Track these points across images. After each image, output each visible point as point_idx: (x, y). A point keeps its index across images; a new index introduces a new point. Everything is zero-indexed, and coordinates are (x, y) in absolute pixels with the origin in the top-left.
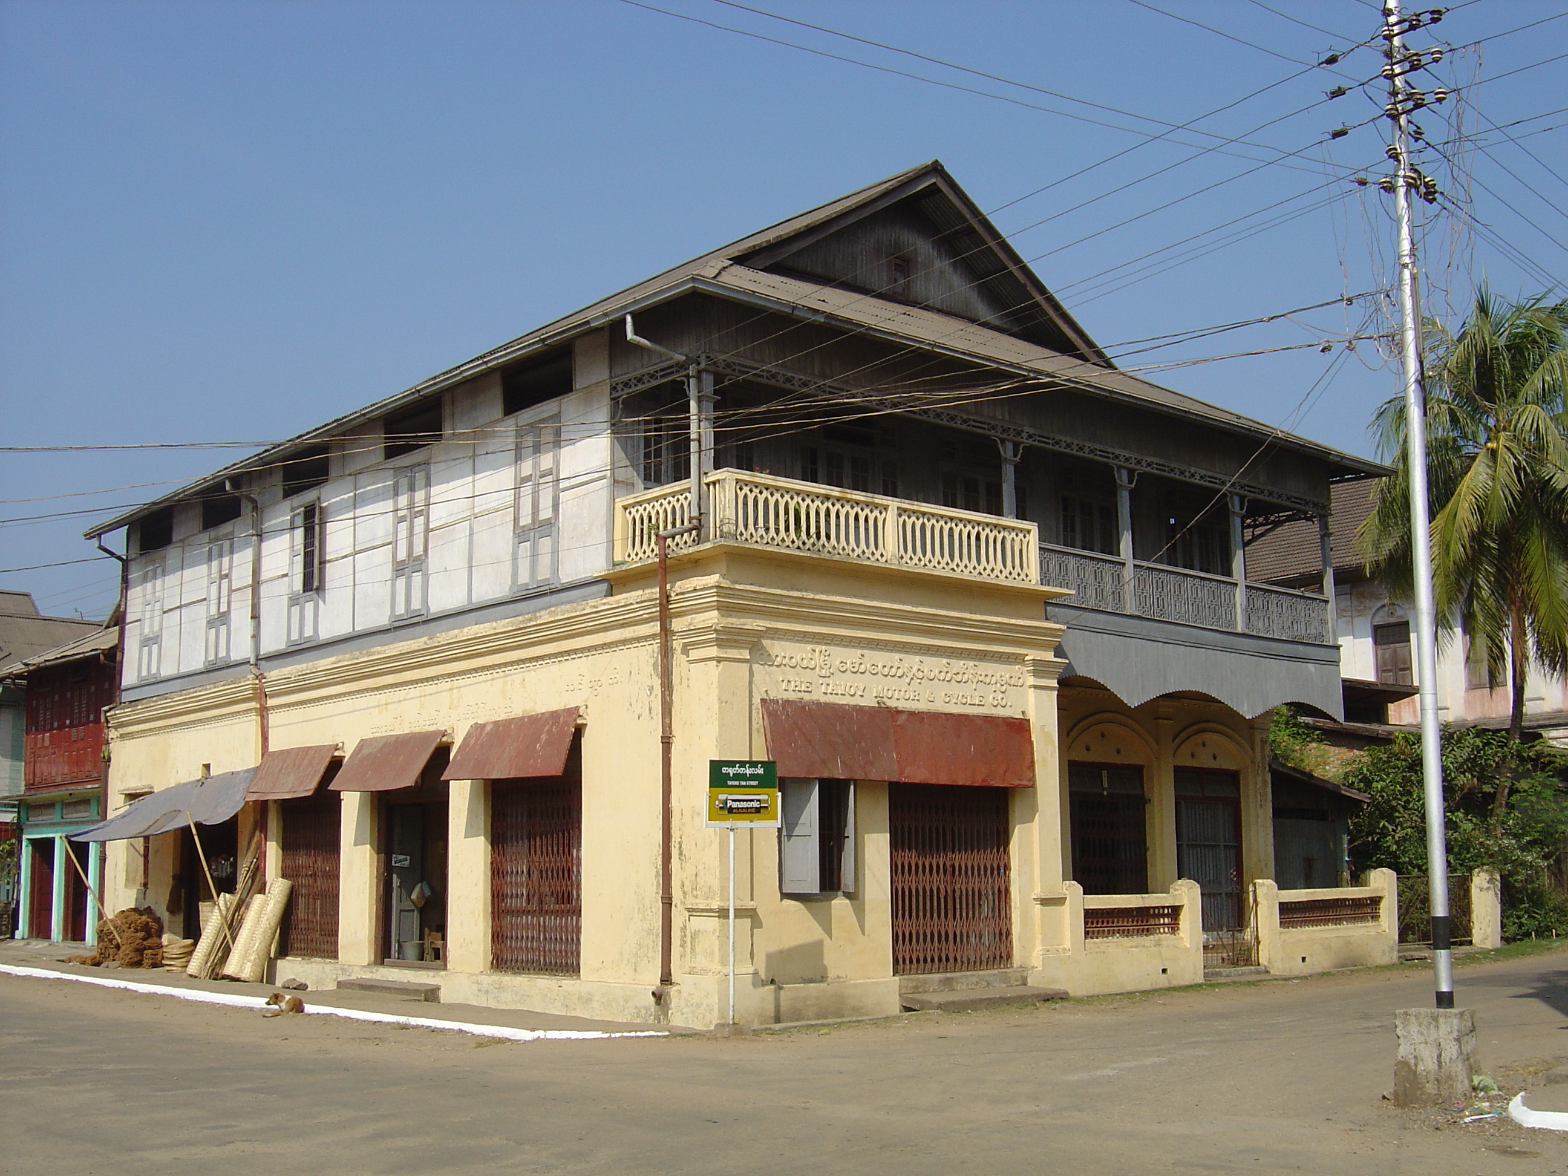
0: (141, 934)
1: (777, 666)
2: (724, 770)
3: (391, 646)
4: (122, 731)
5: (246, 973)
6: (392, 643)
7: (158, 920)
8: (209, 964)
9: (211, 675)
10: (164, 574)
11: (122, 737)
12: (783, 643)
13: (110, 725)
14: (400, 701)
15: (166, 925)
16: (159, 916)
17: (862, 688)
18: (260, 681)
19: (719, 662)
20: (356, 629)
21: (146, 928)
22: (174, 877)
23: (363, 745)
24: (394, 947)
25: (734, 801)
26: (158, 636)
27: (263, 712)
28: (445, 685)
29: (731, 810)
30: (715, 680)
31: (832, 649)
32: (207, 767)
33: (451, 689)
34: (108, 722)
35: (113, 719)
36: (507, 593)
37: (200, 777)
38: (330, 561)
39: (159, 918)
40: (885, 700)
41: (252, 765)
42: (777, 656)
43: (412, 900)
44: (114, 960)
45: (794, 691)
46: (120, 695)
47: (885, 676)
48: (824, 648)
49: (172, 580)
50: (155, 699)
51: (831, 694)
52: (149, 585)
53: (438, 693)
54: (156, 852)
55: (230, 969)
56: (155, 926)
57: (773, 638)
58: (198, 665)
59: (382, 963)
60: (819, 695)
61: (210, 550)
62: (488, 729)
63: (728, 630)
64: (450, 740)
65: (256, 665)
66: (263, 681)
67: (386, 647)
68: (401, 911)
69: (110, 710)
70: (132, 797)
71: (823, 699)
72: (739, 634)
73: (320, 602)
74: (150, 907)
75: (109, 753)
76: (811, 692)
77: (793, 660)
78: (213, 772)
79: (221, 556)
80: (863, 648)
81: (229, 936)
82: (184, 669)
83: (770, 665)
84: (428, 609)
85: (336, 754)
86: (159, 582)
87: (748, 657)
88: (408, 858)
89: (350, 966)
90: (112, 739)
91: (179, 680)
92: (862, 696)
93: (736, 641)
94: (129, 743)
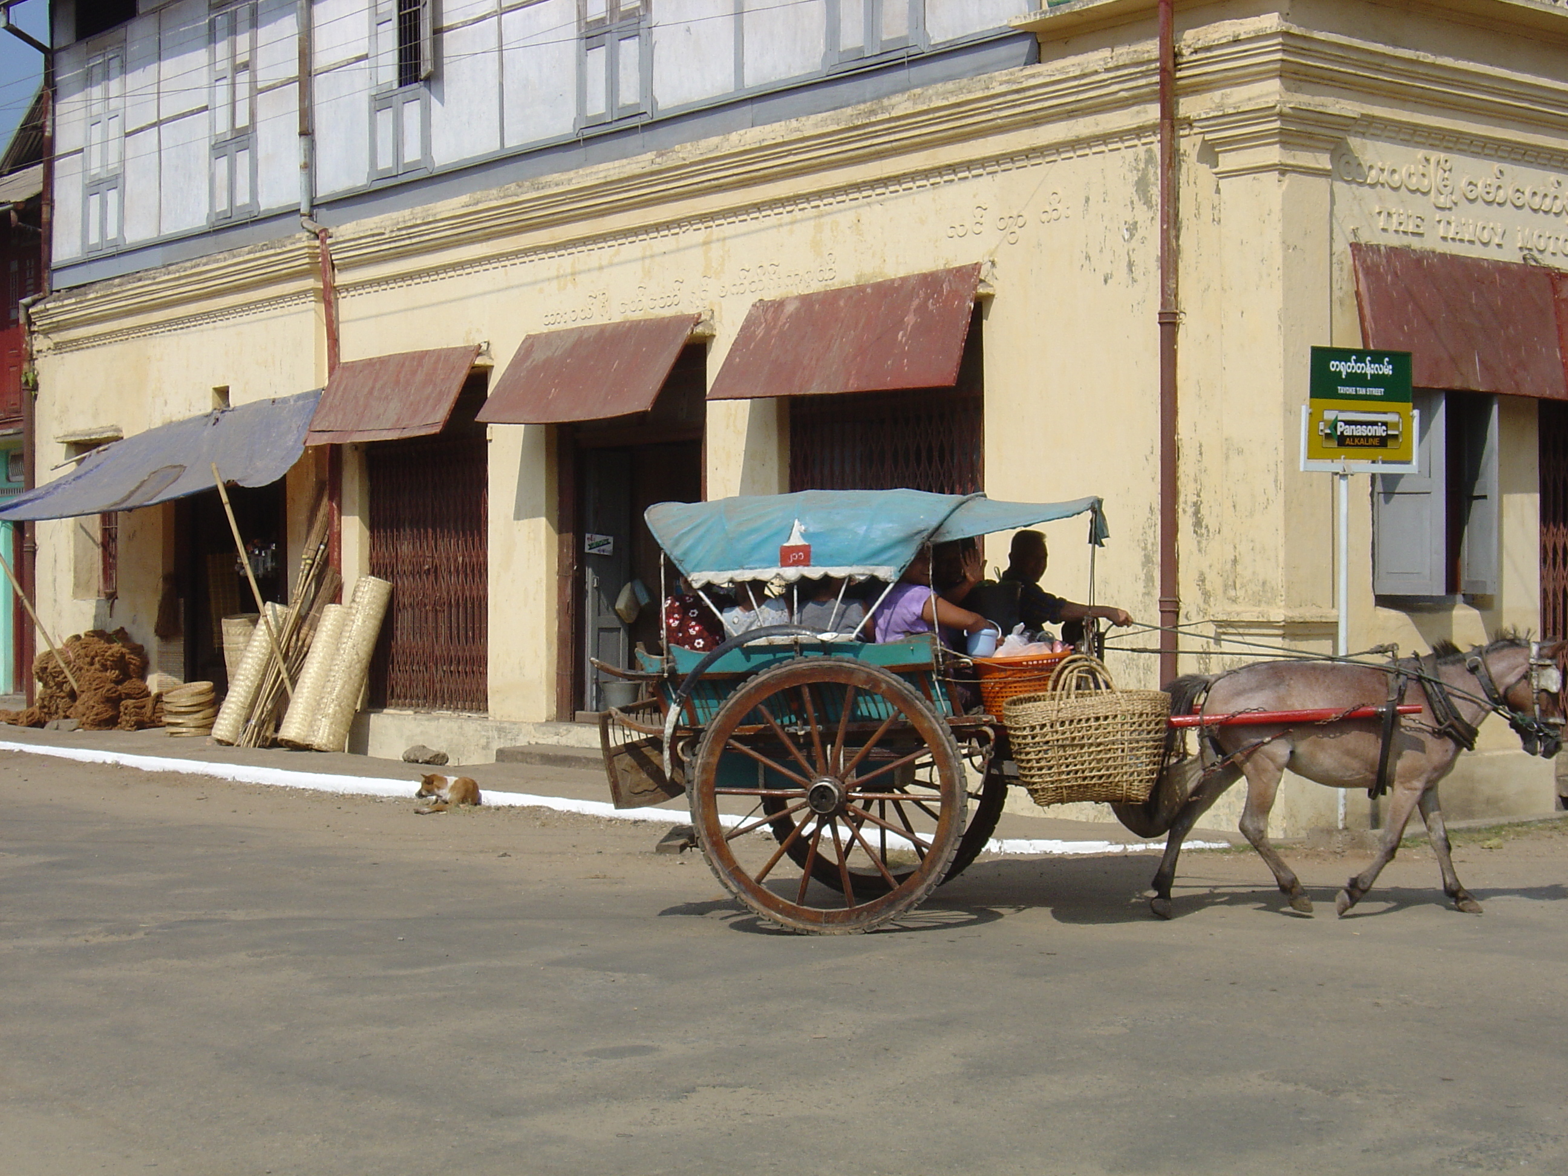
0: (112, 674)
1: (1372, 186)
2: (1335, 366)
3: (581, 171)
4: (57, 337)
5: (322, 734)
6: (579, 167)
7: (139, 650)
8: (253, 722)
9: (222, 237)
10: (124, 70)
11: (59, 347)
12: (1379, 144)
13: (34, 328)
14: (601, 268)
15: (153, 658)
16: (139, 642)
17: (1500, 231)
18: (323, 242)
19: (1283, 173)
20: (507, 145)
21: (120, 663)
22: (166, 578)
23: (532, 345)
24: (590, 690)
25: (1348, 423)
26: (117, 176)
27: (329, 296)
28: (692, 236)
29: (1342, 441)
30: (1277, 207)
31: (1457, 160)
32: (223, 393)
33: (706, 243)
34: (30, 322)
35: (41, 318)
36: (820, 68)
37: (209, 410)
38: (450, 28)
39: (142, 647)
40: (1535, 253)
41: (310, 386)
42: (1371, 167)
43: (616, 613)
44: (66, 717)
45: (1396, 232)
46: (51, 279)
47: (1535, 211)
48: (1443, 156)
49: (139, 79)
50: (117, 281)
51: (1453, 239)
52: (97, 91)
53: (678, 250)
54: (131, 537)
55: (291, 730)
56: (134, 660)
57: (1363, 135)
58: (198, 220)
59: (572, 719)
60: (1432, 242)
61: (212, 25)
62: (790, 308)
63: (1304, 114)
64: (708, 332)
65: (311, 216)
66: (329, 241)
67: (572, 174)
68: (601, 630)
69: (34, 303)
70: (81, 447)
71: (1442, 248)
72: (1318, 123)
73: (434, 102)
74: (122, 629)
75: (35, 376)
76: (1421, 235)
77: (1396, 177)
78: (234, 400)
79: (233, 31)
80: (1502, 159)
81: (284, 675)
82: (170, 229)
83: (1360, 184)
84: (654, 103)
85: (479, 361)
86: (115, 85)
87: (1329, 167)
88: (611, 539)
89: (515, 723)
90: (39, 352)
91: (160, 250)
92: (1499, 246)
93: (1310, 136)
94: (72, 359)
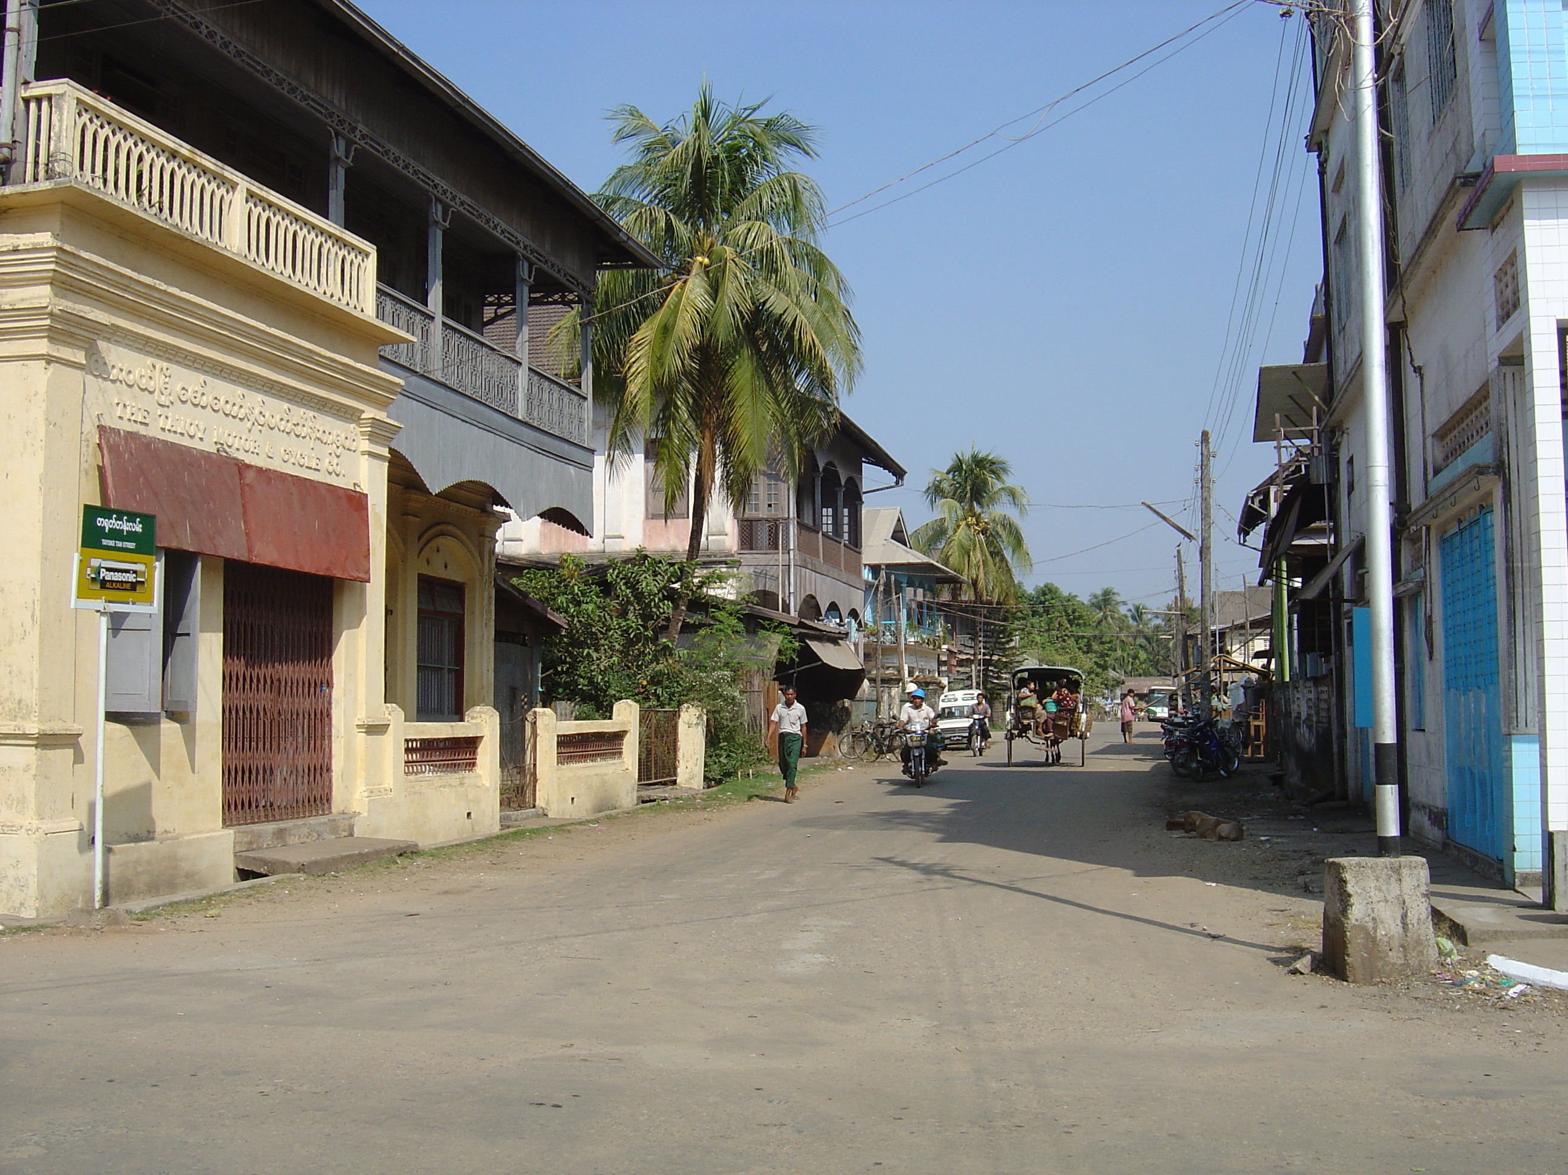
1: (113, 381)
2: (101, 522)
12: (121, 349)
17: (202, 428)
19: (49, 362)
29: (104, 584)
30: (42, 390)
31: (175, 369)
40: (225, 447)
42: (113, 367)
45: (129, 420)
47: (227, 415)
48: (165, 365)
51: (169, 431)
57: (109, 340)
60: (152, 432)
63: (68, 316)
71: (163, 436)
72: (78, 325)
76: (146, 424)
77: (131, 376)
80: (206, 372)
83: (105, 379)
87: (85, 362)
92: (201, 439)
93: (72, 335)
